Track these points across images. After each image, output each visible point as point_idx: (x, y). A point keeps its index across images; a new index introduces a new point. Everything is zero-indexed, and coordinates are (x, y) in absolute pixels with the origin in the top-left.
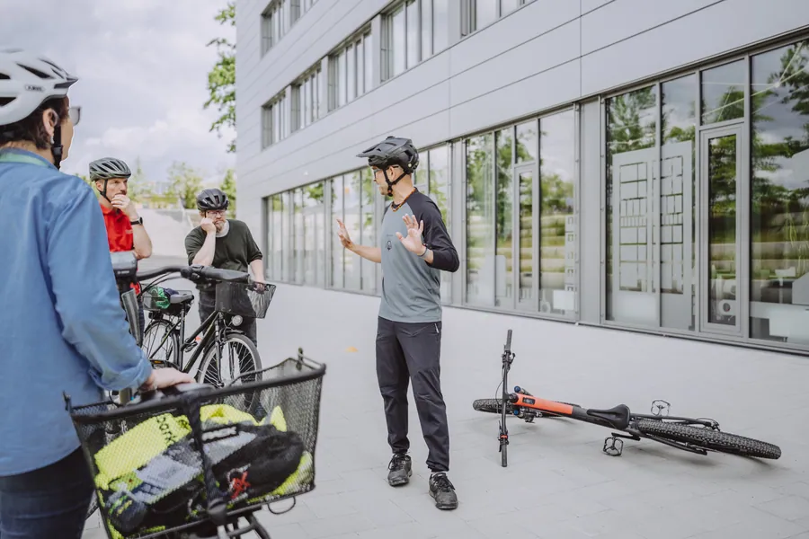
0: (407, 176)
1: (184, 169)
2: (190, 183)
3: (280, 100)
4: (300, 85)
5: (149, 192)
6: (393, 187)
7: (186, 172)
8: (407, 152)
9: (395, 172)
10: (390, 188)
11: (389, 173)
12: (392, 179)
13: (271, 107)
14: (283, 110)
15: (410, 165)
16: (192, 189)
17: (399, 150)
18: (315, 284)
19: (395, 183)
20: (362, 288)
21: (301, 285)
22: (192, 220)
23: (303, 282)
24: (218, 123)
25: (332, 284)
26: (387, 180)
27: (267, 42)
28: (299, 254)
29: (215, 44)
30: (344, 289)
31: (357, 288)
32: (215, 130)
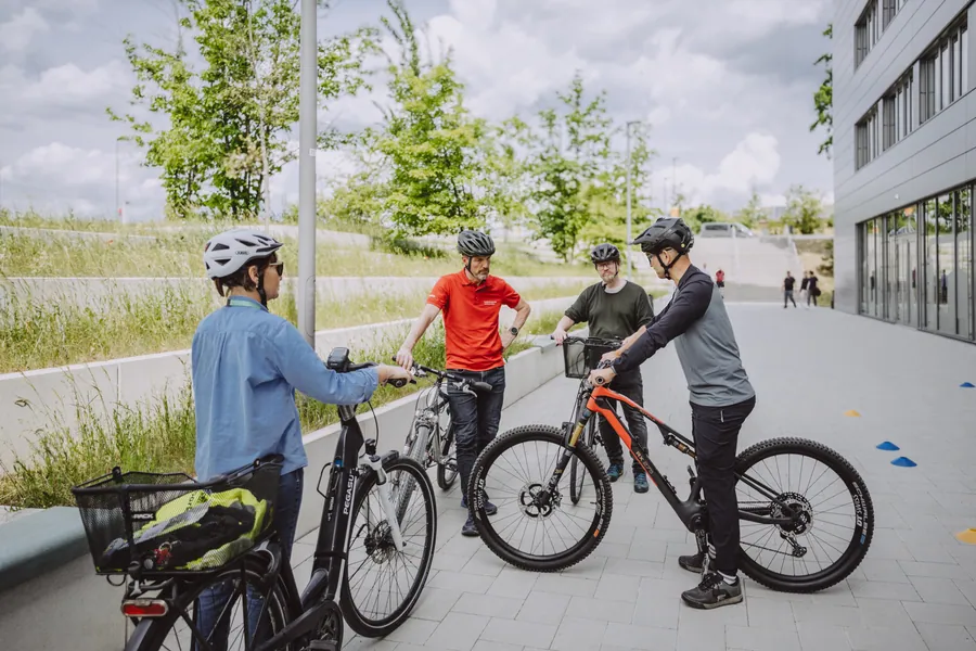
0: (682, 257)
1: (800, 192)
2: (807, 206)
3: (874, 116)
4: (894, 97)
5: (764, 218)
6: (669, 270)
7: (803, 195)
8: (677, 232)
9: (668, 255)
10: (666, 272)
11: (663, 257)
12: (666, 262)
13: (866, 124)
14: (877, 127)
15: (683, 246)
16: (810, 212)
17: (670, 231)
18: (908, 322)
19: (671, 266)
20: (957, 332)
21: (893, 323)
22: (797, 247)
23: (897, 320)
24: (827, 144)
25: (926, 325)
26: (662, 265)
27: (861, 51)
28: (892, 288)
29: (824, 60)
30: (938, 332)
31: (953, 333)
32: (824, 152)
